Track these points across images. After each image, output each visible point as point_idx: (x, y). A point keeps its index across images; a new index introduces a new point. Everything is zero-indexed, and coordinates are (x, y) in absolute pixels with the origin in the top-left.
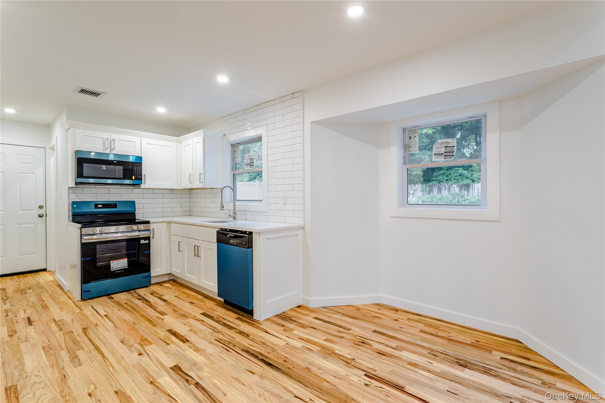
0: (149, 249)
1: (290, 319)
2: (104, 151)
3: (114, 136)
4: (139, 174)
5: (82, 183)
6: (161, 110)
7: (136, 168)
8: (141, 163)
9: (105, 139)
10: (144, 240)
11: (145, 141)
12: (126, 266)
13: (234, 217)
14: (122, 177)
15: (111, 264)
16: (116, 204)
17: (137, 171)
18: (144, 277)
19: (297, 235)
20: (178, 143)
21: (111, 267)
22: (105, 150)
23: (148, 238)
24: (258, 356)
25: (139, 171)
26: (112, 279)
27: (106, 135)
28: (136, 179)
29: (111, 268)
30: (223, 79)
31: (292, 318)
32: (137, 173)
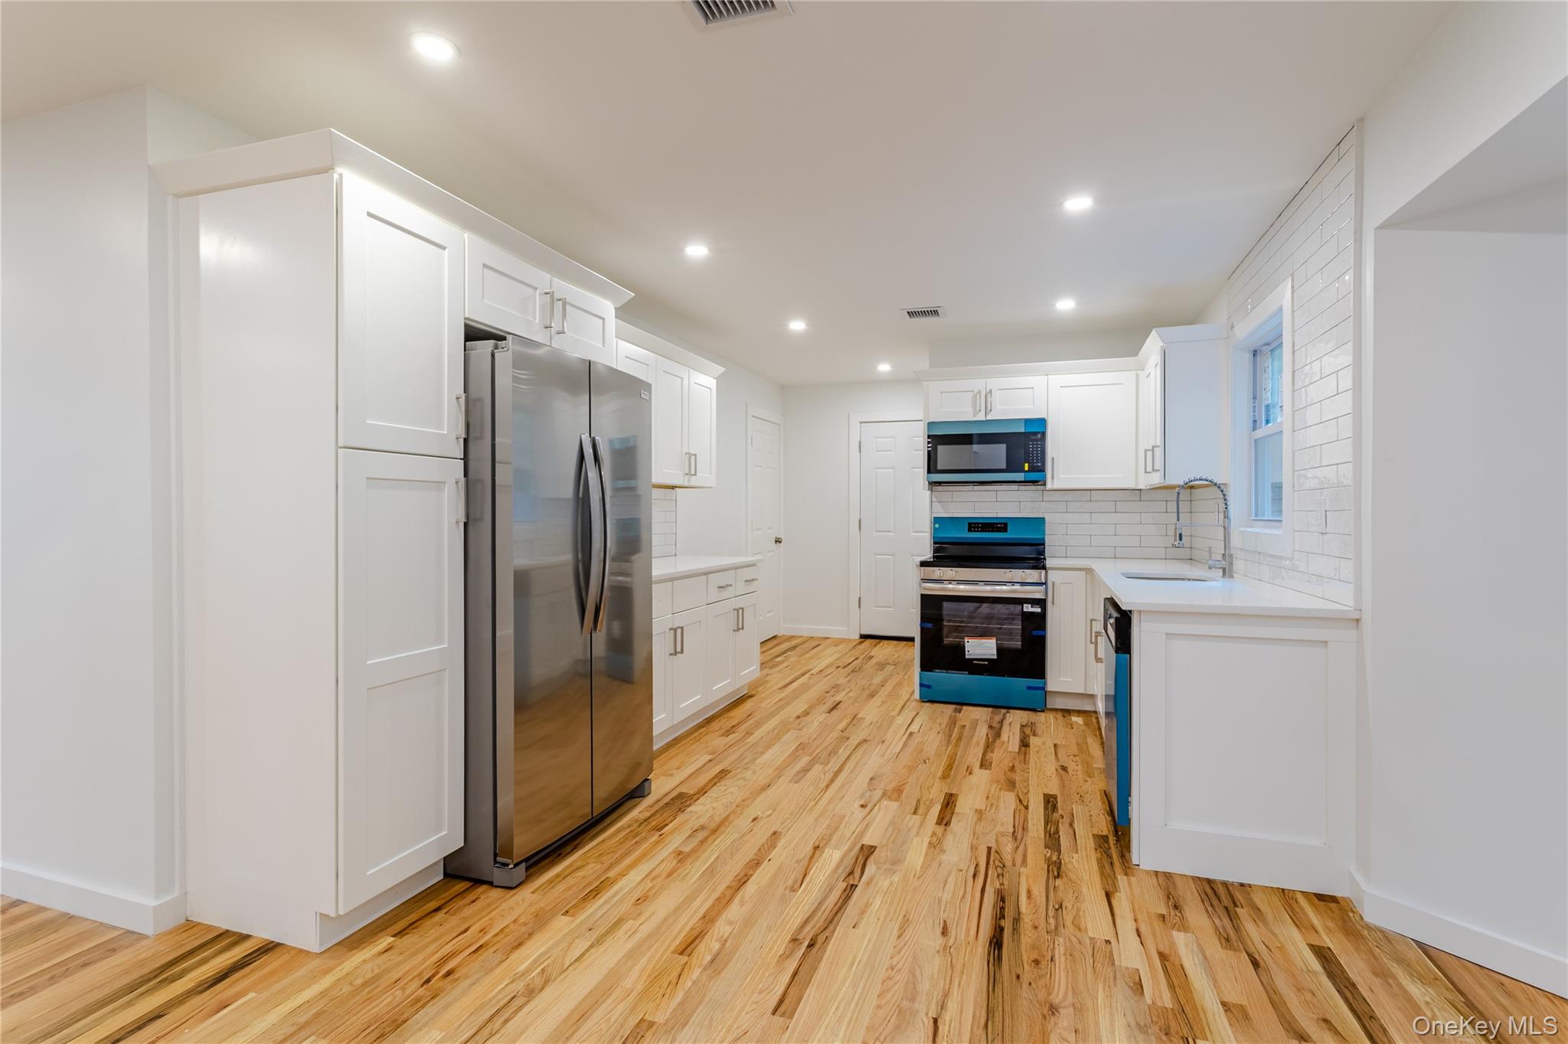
0: (1043, 626)
1: (1226, 908)
2: (974, 416)
3: (994, 383)
4: (1037, 459)
5: (940, 483)
6: (1066, 305)
7: (1033, 444)
8: (1044, 434)
9: (975, 392)
10: (1030, 605)
11: (1056, 380)
12: (993, 655)
13: (1224, 570)
14: (1004, 467)
15: (966, 644)
16: (1006, 525)
17: (1033, 451)
18: (1029, 688)
19: (1326, 642)
20: (1138, 372)
21: (966, 650)
22: (976, 413)
23: (1041, 603)
24: (1004, 918)
25: (1037, 451)
26: (969, 673)
27: (979, 384)
28: (1032, 469)
29: (967, 652)
30: (1078, 204)
31: (1238, 910)
32: (1033, 457)
